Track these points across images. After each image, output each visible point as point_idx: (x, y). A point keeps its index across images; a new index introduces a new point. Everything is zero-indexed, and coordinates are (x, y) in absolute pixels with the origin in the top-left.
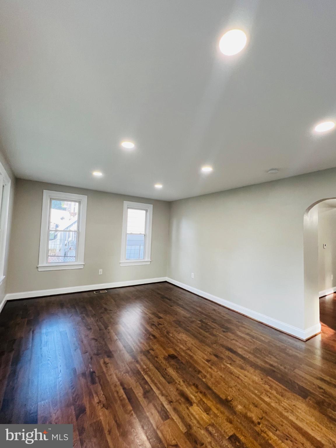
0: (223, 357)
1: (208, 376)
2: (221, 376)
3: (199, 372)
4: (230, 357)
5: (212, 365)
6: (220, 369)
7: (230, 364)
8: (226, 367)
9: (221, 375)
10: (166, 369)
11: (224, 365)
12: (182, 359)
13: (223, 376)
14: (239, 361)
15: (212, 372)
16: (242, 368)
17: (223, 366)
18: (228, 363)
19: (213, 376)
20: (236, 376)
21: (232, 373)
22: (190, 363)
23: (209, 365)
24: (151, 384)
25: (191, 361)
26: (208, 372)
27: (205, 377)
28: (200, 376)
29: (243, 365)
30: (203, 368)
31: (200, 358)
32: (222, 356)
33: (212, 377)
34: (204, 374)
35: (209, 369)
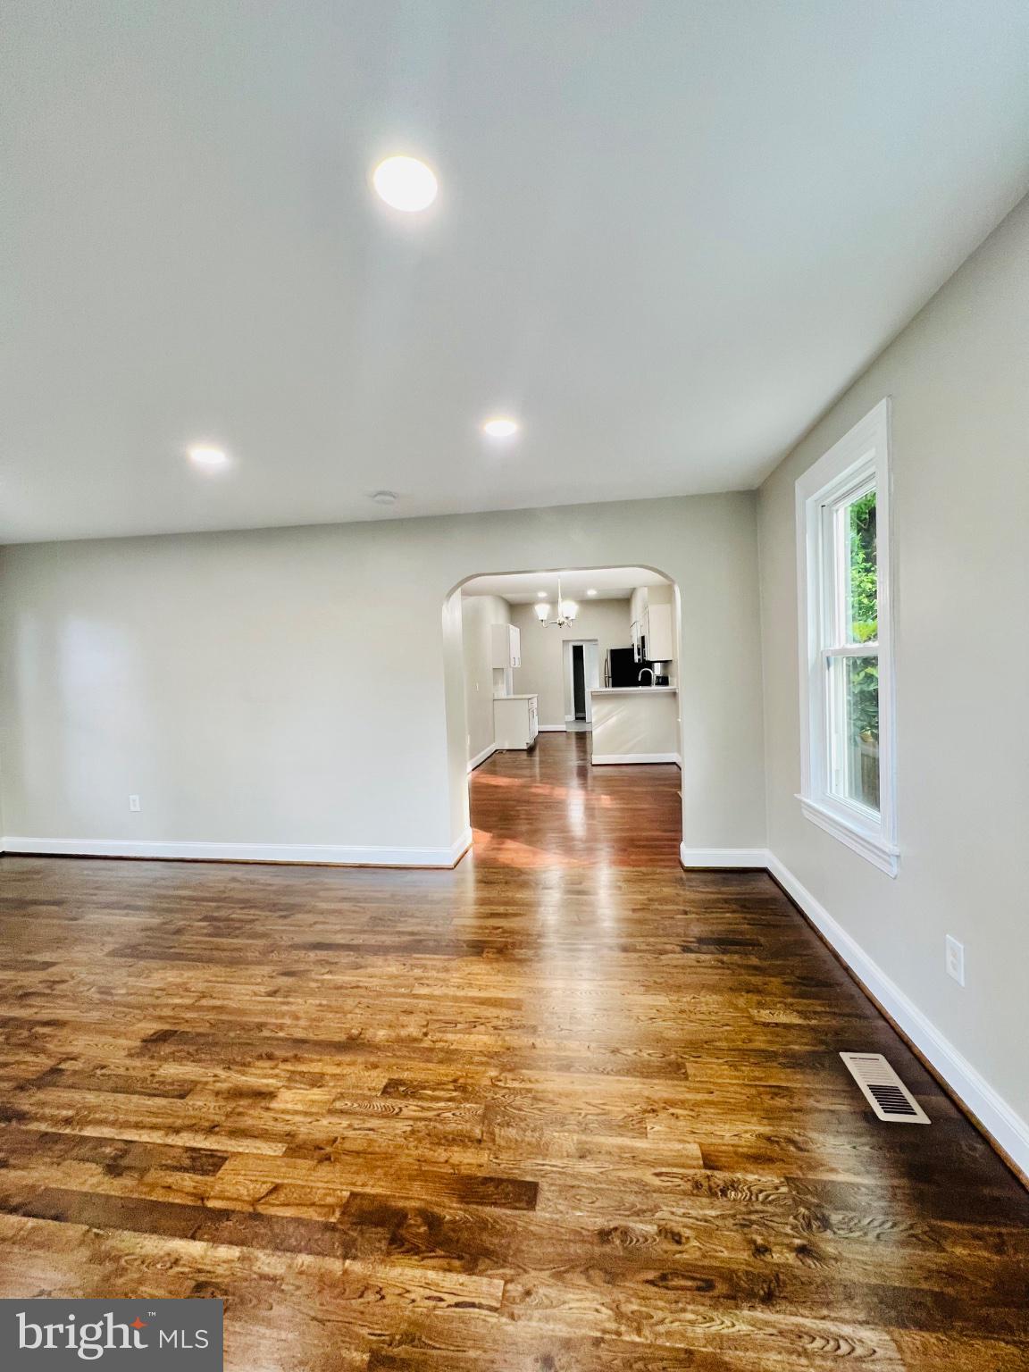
0: (307, 967)
1: (288, 1021)
2: (320, 1005)
3: (260, 1026)
4: (324, 960)
5: (286, 997)
6: (312, 993)
7: (330, 972)
8: (323, 984)
9: (318, 1002)
10: (153, 1075)
11: (317, 981)
12: (194, 1027)
13: (324, 1002)
14: (345, 958)
15: (294, 1008)
16: (358, 967)
17: (313, 985)
18: (323, 974)
19: (301, 1015)
20: (352, 988)
21: (341, 987)
22: (223, 1022)
23: (279, 999)
24: (121, 1133)
25: (224, 1017)
26: (283, 1015)
27: (281, 1027)
28: (266, 1033)
29: (357, 960)
30: (266, 1013)
31: (248, 998)
32: (302, 967)
33: (297, 1018)
34: (274, 1024)
35: (285, 1008)
